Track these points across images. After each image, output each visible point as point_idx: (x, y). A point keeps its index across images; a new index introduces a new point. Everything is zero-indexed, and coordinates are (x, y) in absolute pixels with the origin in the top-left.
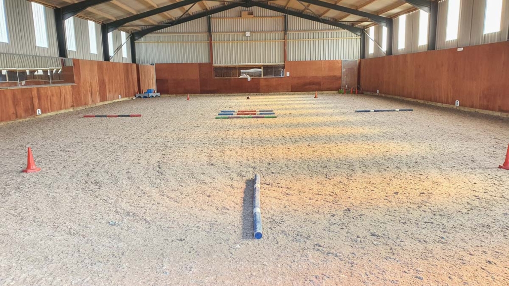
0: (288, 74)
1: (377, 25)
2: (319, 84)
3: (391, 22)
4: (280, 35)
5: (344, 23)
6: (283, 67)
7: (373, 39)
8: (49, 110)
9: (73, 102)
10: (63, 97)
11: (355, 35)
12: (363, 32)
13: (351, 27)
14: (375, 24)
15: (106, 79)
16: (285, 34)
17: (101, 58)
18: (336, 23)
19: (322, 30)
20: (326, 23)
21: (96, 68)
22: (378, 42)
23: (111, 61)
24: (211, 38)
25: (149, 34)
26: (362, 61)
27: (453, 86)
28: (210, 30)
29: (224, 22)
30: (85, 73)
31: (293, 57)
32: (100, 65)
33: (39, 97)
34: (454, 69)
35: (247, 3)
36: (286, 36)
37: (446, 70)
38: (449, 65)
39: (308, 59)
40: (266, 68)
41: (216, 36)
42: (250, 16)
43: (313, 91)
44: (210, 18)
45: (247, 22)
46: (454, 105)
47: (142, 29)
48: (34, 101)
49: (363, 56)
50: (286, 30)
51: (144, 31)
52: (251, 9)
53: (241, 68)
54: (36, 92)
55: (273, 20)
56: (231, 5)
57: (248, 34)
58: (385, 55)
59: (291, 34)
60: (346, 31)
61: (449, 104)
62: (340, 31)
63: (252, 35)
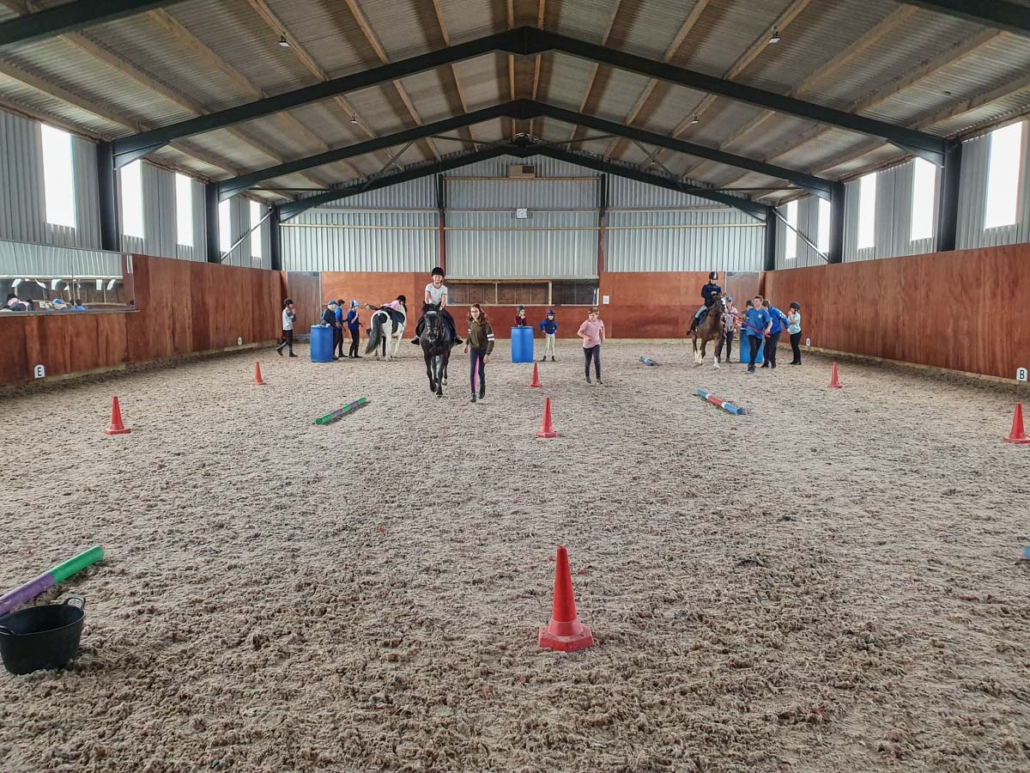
0: (606, 300)
1: (806, 199)
3: (839, 190)
4: (590, 217)
5: (730, 193)
6: (596, 284)
7: (795, 228)
8: (65, 368)
9: (127, 350)
10: (102, 339)
11: (755, 220)
12: (772, 213)
13: (747, 203)
14: (799, 196)
15: (210, 301)
16: (602, 215)
17: (202, 257)
18: (713, 193)
19: (681, 208)
20: (691, 193)
21: (186, 277)
22: (806, 236)
23: (223, 263)
24: (443, 221)
25: (312, 210)
26: (770, 275)
27: (1010, 334)
28: (441, 204)
29: (471, 187)
30: (162, 287)
31: (618, 263)
32: (196, 269)
33: (43, 338)
34: (1013, 294)
35: (522, 148)
36: (604, 219)
37: (988, 294)
38: (996, 282)
39: (651, 268)
40: (559, 285)
41: (453, 217)
42: (526, 176)
43: (661, 337)
44: (441, 177)
45: (520, 188)
46: (1014, 377)
47: (296, 197)
48: (30, 344)
49: (770, 264)
50: (603, 206)
51: (300, 203)
52: (530, 160)
53: (504, 285)
54: (34, 324)
55: (575, 184)
56: (490, 151)
57: (522, 213)
58: (825, 263)
59: (614, 215)
60: (734, 210)
61: (997, 375)
62: (720, 210)
63: (530, 215)
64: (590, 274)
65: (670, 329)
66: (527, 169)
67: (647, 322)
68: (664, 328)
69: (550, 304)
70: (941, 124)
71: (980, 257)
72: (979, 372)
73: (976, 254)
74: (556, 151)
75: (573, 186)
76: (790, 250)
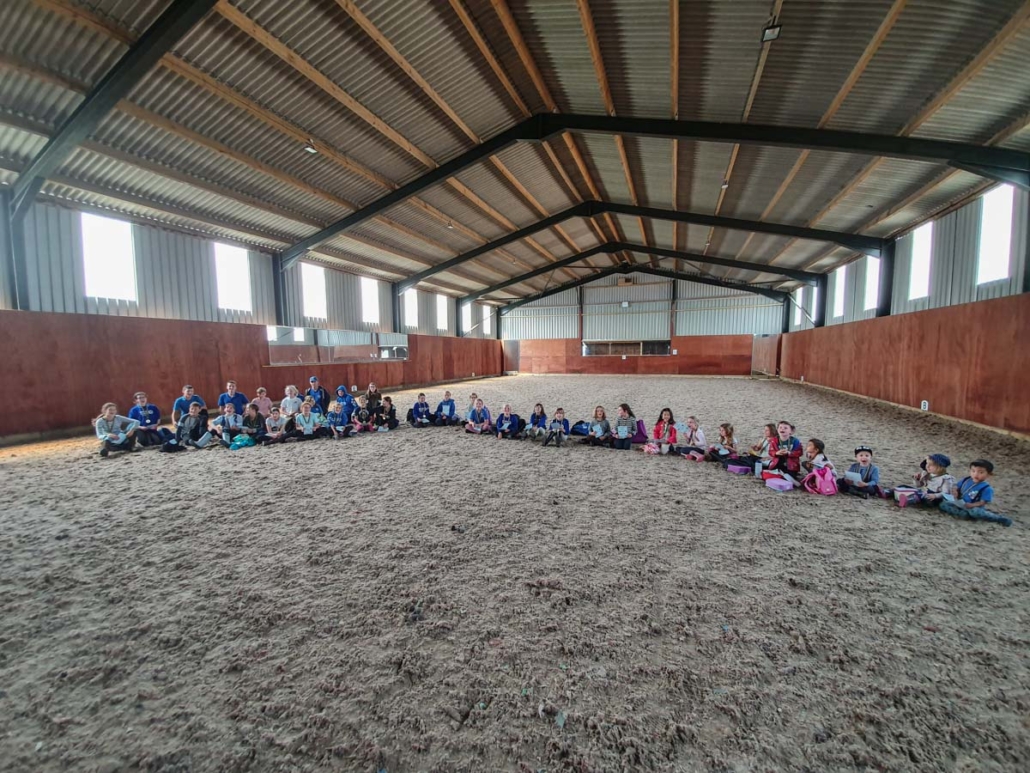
0: (675, 352)
1: (806, 286)
2: (717, 365)
3: (823, 278)
4: (666, 305)
5: (758, 286)
6: (669, 342)
7: (800, 306)
9: (404, 379)
10: (389, 374)
11: (775, 301)
12: (786, 297)
13: (770, 292)
14: (803, 285)
15: (455, 355)
16: (673, 303)
17: (452, 335)
18: (745, 286)
19: (725, 297)
20: (731, 287)
21: (441, 344)
22: (806, 311)
23: (465, 336)
24: (581, 310)
25: (516, 309)
26: (784, 336)
27: (918, 375)
28: (581, 302)
29: (596, 292)
30: (425, 349)
31: (683, 330)
32: (447, 341)
33: (356, 373)
34: (920, 346)
35: (625, 269)
36: (674, 306)
37: (906, 347)
38: (911, 339)
39: (703, 332)
40: (646, 343)
41: (587, 308)
42: (628, 284)
43: (710, 373)
44: (581, 288)
45: (624, 291)
46: (920, 407)
47: (509, 303)
48: (349, 377)
49: (786, 329)
50: (674, 297)
51: (510, 305)
52: (629, 275)
53: (615, 344)
54: (352, 368)
55: (657, 286)
56: (606, 272)
57: (625, 305)
58: (813, 327)
59: (681, 303)
60: (760, 296)
61: (909, 405)
62: (752, 297)
63: (630, 306)
64: (664, 336)
65: (715, 369)
66: (627, 280)
67: (699, 365)
68: (711, 369)
69: (641, 354)
70: (872, 228)
71: (901, 320)
72: (898, 402)
73: (899, 319)
74: (644, 269)
75: (655, 288)
76: (797, 320)
